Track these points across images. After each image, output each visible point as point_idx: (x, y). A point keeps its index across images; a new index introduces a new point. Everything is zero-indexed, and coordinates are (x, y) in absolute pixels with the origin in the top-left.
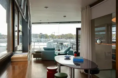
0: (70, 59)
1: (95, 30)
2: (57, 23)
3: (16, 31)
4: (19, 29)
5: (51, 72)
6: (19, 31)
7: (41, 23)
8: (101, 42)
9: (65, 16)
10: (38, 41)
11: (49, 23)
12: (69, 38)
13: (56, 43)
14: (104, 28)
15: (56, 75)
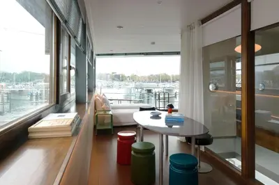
0: (160, 118)
1: (211, 67)
2: (140, 54)
3: (64, 68)
4: (71, 65)
5: (124, 142)
6: (70, 68)
7: (112, 55)
8: (217, 89)
9: (153, 43)
10: (108, 87)
11: (126, 54)
12: (163, 81)
13: (139, 90)
14: (221, 64)
15: (135, 146)
